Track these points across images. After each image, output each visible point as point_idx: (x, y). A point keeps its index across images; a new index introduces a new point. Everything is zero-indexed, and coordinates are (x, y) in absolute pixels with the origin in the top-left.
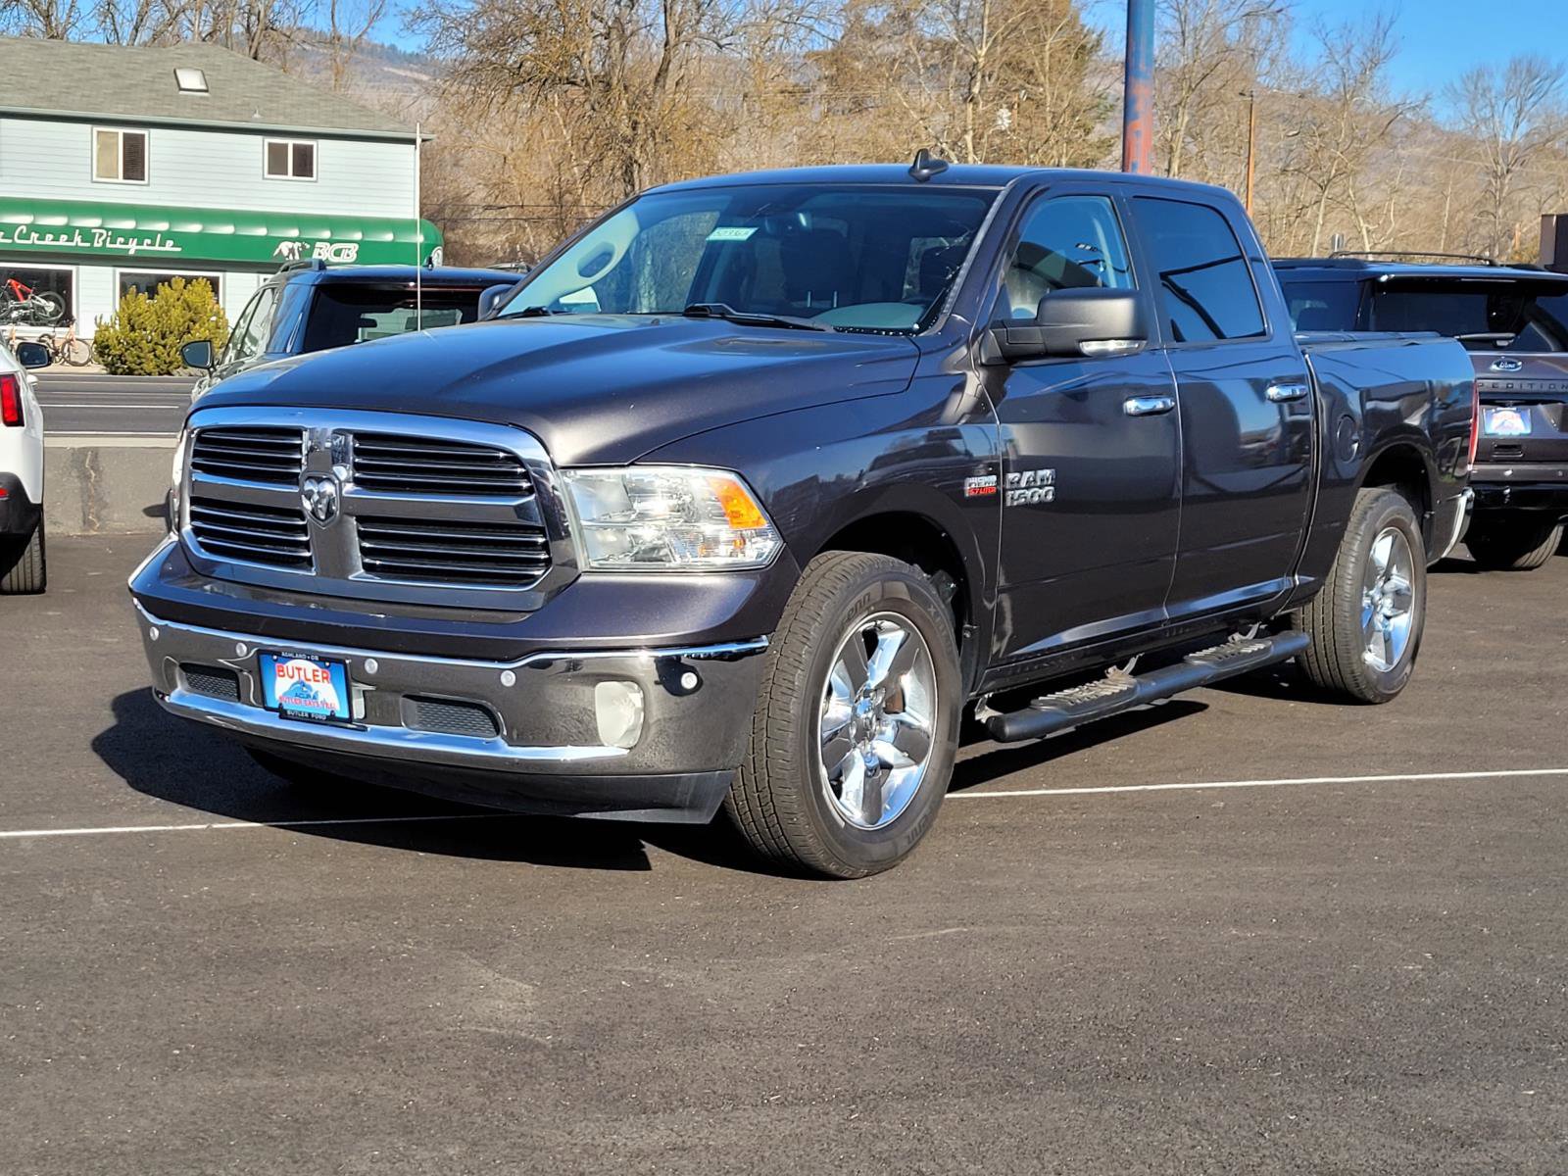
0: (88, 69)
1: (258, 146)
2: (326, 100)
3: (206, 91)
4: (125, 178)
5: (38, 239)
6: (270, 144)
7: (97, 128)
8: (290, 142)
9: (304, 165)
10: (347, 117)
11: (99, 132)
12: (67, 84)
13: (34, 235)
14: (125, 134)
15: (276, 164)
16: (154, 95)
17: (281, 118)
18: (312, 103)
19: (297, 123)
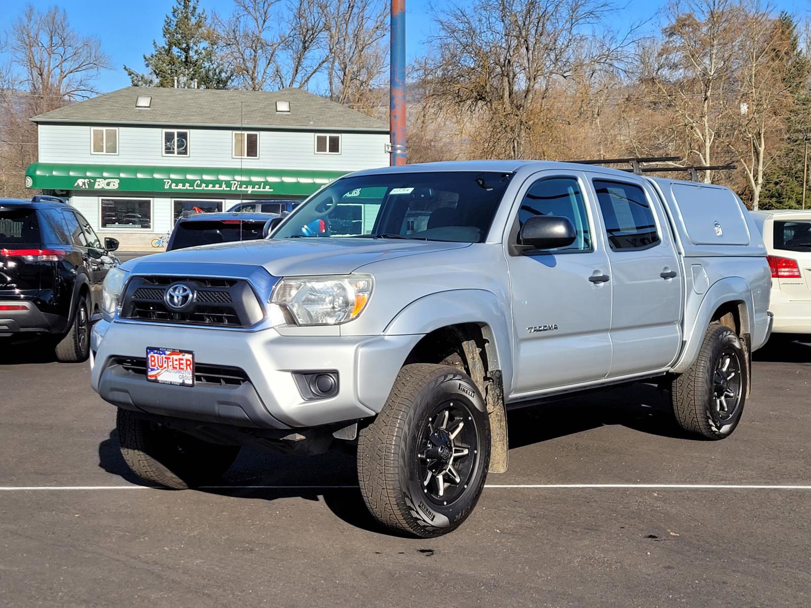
0: (235, 103)
1: (312, 138)
2: (348, 114)
3: (289, 111)
4: (248, 155)
5: (206, 187)
6: (318, 137)
7: (235, 132)
8: (328, 135)
9: (334, 146)
10: (356, 121)
11: (235, 134)
12: (223, 111)
13: (204, 185)
14: (248, 134)
15: (321, 147)
16: (263, 114)
17: (324, 123)
18: (341, 115)
19: (331, 126)
